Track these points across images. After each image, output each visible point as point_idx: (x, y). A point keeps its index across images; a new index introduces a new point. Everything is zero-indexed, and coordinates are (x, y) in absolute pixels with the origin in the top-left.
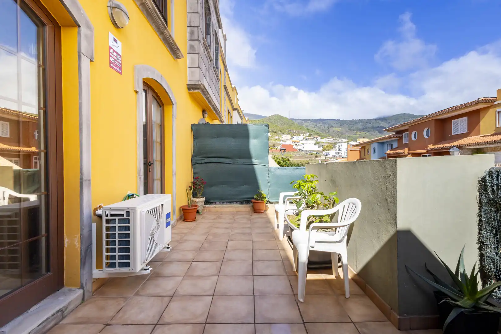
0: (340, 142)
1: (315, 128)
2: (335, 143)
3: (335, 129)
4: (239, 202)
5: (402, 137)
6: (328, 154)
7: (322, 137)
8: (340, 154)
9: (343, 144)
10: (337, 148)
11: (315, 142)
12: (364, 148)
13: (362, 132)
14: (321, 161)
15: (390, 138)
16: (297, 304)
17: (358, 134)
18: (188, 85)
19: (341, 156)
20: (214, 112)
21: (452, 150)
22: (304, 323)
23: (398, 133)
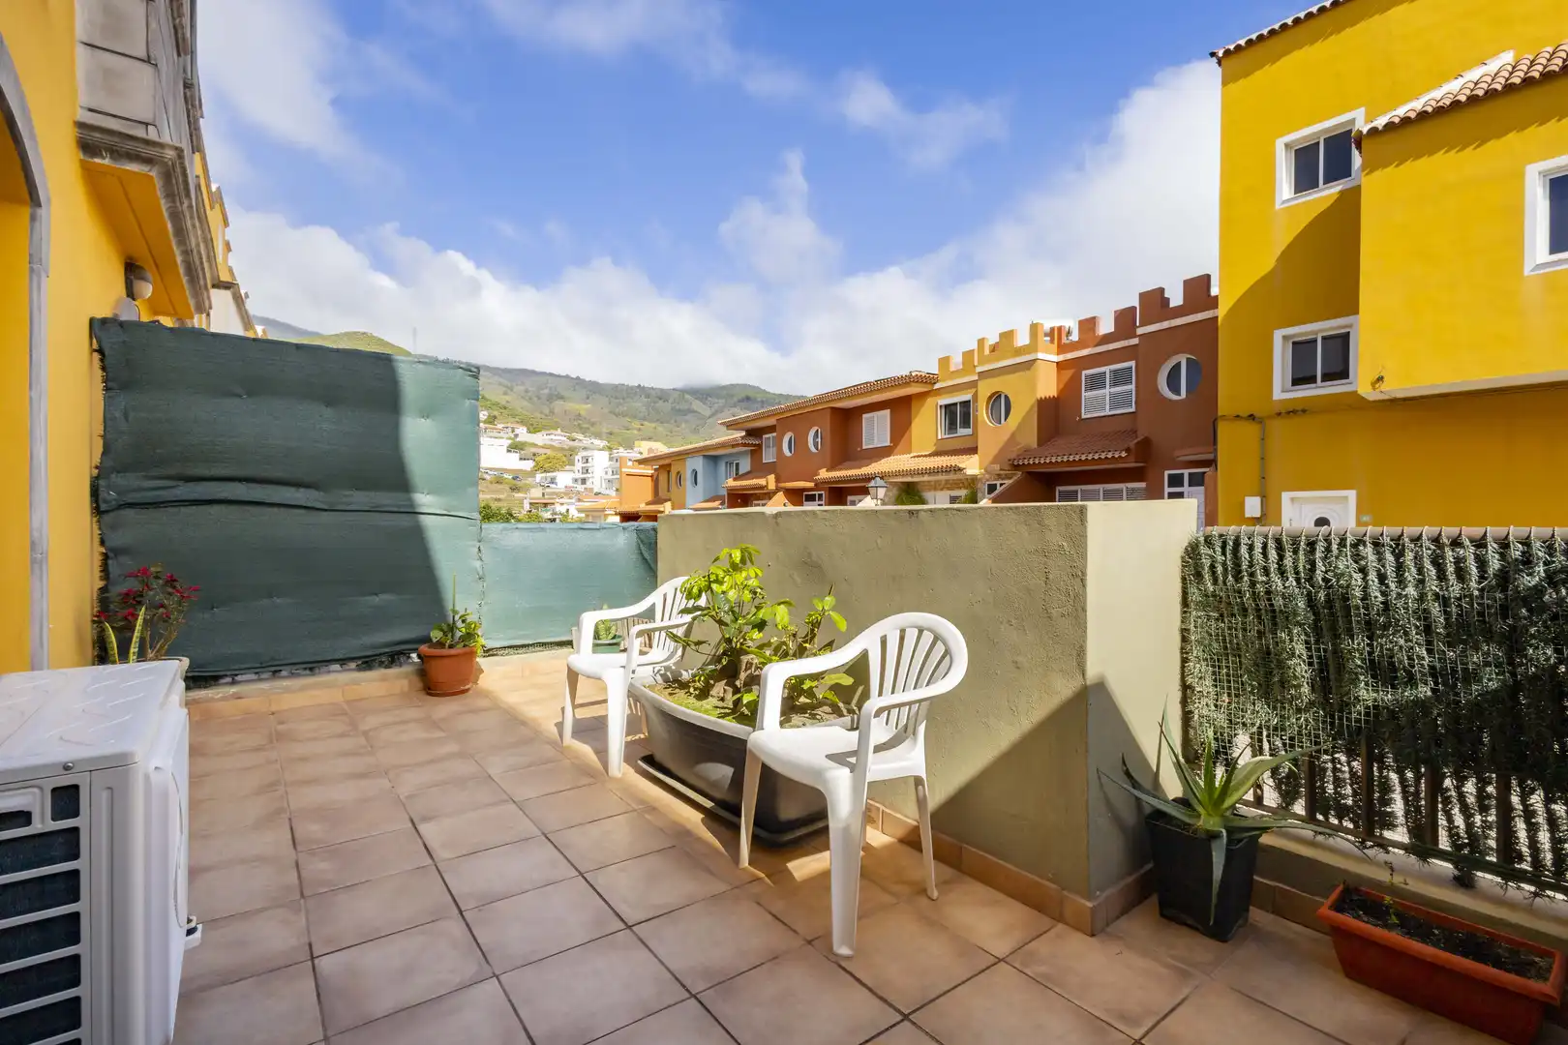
0: (585, 449)
1: (507, 398)
2: (572, 451)
3: (571, 406)
4: (353, 665)
5: (759, 446)
6: (553, 481)
7: (533, 429)
8: (589, 484)
9: (596, 453)
10: (579, 466)
11: (510, 442)
12: (666, 468)
13: (646, 423)
14: (531, 504)
15: (733, 446)
16: (840, 966)
17: (636, 429)
18: (81, 125)
19: (591, 489)
20: (185, 280)
21: (872, 483)
22: (906, 1017)
23: (753, 433)
